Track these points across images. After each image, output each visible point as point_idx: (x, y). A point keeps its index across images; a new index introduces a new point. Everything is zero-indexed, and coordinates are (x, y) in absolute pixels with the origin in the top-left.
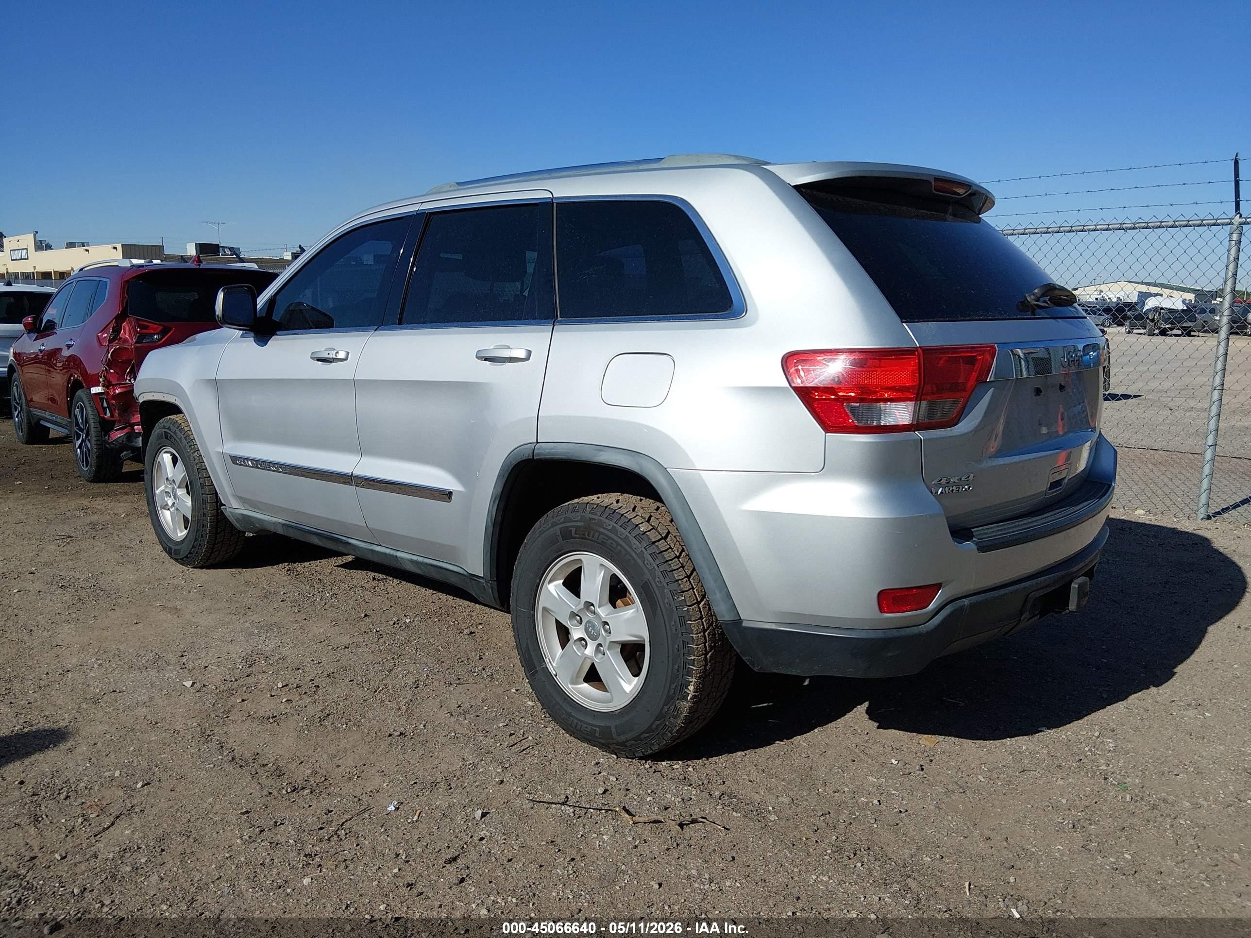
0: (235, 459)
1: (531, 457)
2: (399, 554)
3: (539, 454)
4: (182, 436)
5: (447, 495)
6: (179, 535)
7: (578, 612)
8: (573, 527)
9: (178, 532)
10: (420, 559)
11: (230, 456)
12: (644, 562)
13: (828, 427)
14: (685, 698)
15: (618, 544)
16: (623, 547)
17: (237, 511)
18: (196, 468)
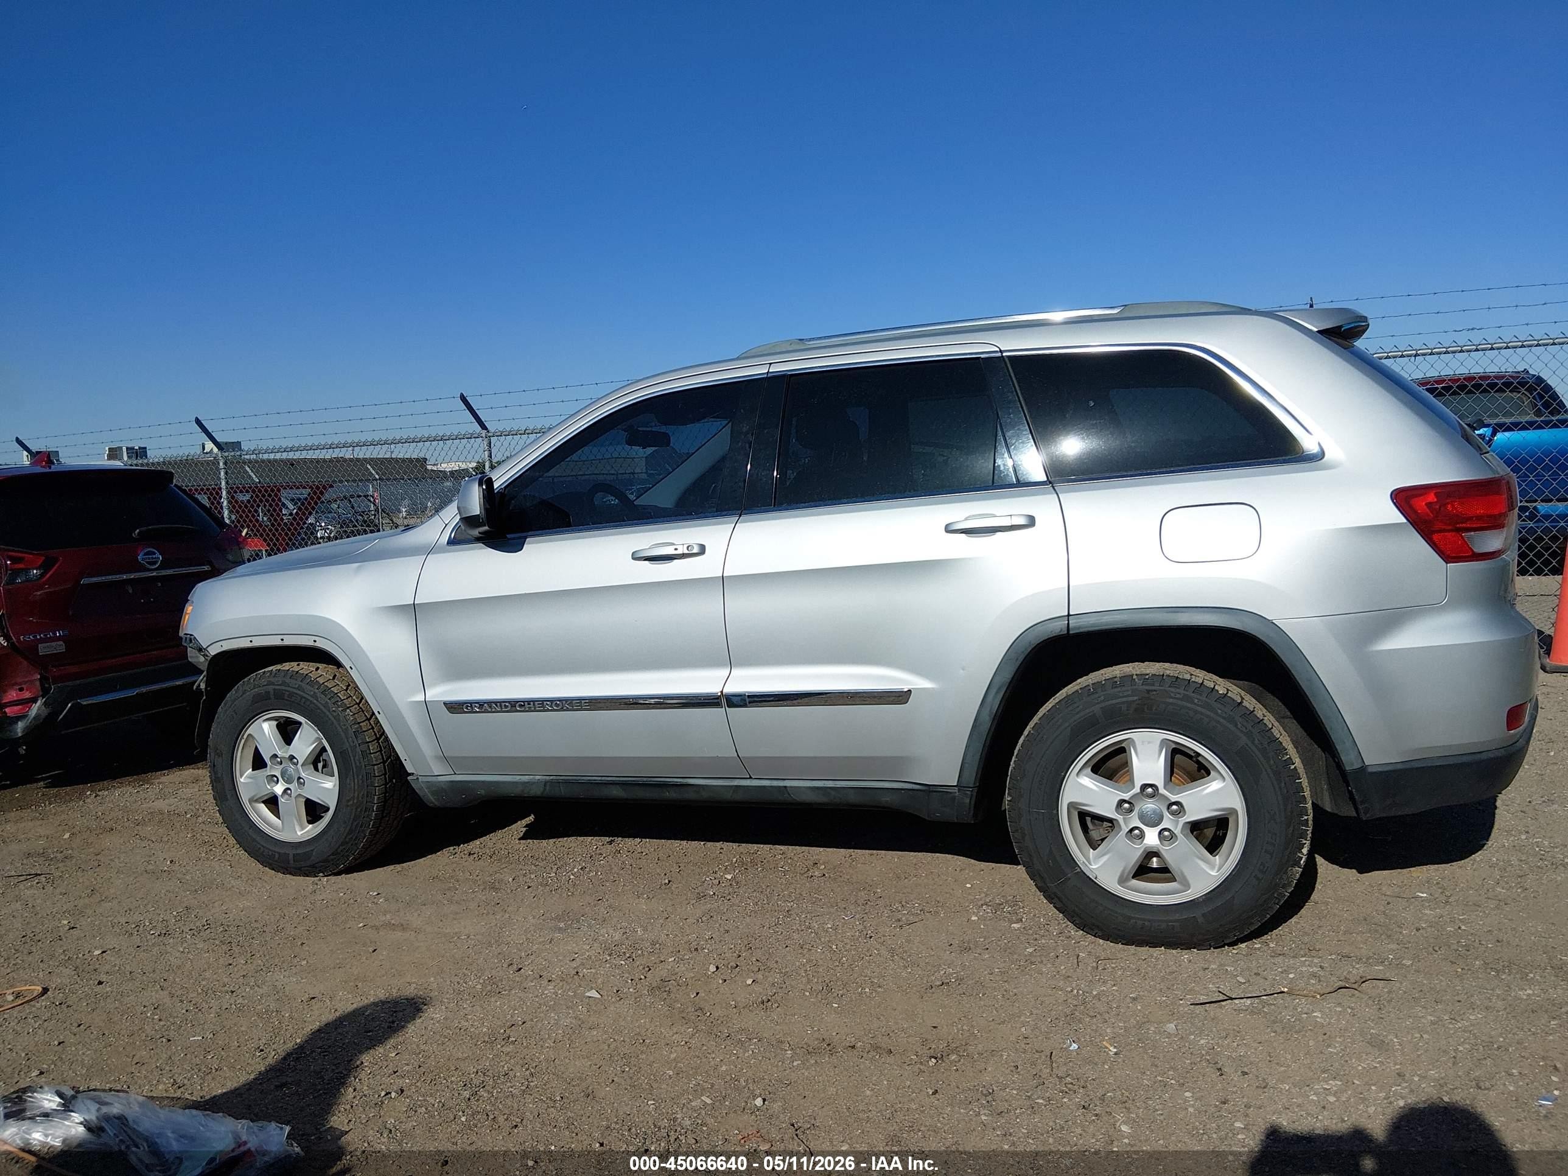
0: (455, 707)
1: (1066, 632)
2: (788, 783)
3: (1075, 628)
4: (316, 691)
5: (900, 697)
6: (299, 833)
7: (1130, 799)
8: (1123, 703)
9: (297, 828)
10: (830, 784)
11: (445, 704)
12: (1236, 725)
13: (1448, 559)
14: (1297, 864)
15: (1196, 712)
16: (1202, 714)
17: (441, 779)
18: (351, 732)
